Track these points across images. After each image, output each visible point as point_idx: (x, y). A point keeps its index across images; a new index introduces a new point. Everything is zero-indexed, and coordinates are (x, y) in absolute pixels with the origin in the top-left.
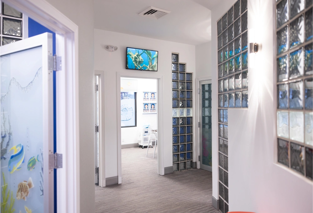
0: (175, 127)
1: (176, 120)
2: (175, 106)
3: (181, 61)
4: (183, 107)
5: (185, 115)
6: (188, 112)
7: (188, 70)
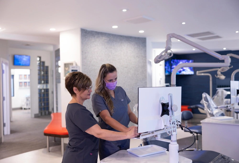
0: (40, 94)
1: (40, 90)
2: (40, 83)
3: (42, 60)
4: (44, 83)
5: (45, 88)
6: (47, 86)
7: (46, 64)
